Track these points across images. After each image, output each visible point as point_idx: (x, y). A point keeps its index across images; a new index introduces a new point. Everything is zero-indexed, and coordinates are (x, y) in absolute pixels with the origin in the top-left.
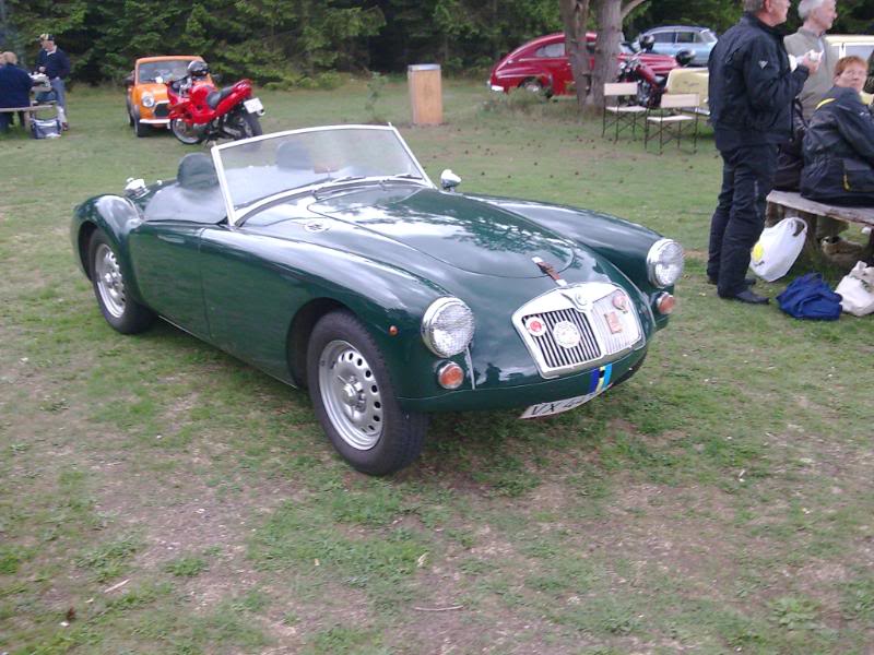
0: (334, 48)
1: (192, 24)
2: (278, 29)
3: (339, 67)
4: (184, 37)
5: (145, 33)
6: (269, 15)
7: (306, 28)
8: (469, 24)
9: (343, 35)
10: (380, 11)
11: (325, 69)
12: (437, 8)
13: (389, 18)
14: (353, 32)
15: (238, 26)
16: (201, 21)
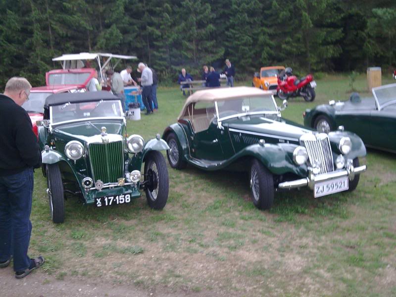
0: (320, 62)
1: (264, 55)
2: (298, 56)
3: (323, 70)
4: (261, 60)
5: (246, 58)
6: (295, 50)
7: (309, 55)
8: (379, 50)
9: (325, 56)
10: (340, 46)
11: (317, 71)
12: (365, 44)
13: (343, 49)
14: (330, 55)
15: (282, 55)
16: (268, 53)
